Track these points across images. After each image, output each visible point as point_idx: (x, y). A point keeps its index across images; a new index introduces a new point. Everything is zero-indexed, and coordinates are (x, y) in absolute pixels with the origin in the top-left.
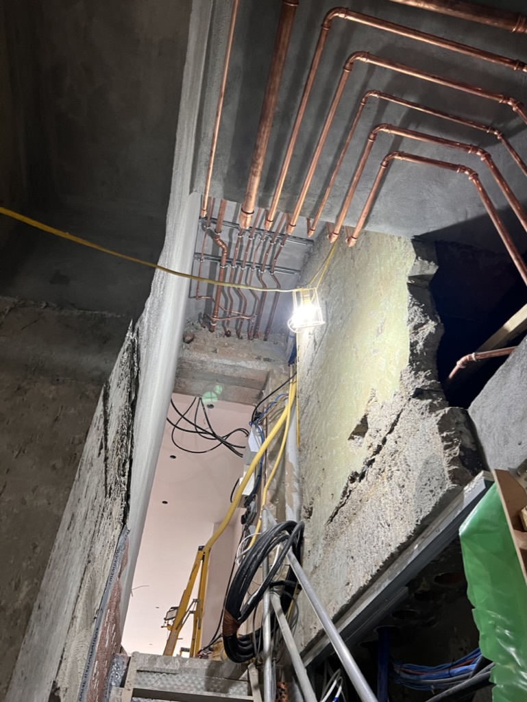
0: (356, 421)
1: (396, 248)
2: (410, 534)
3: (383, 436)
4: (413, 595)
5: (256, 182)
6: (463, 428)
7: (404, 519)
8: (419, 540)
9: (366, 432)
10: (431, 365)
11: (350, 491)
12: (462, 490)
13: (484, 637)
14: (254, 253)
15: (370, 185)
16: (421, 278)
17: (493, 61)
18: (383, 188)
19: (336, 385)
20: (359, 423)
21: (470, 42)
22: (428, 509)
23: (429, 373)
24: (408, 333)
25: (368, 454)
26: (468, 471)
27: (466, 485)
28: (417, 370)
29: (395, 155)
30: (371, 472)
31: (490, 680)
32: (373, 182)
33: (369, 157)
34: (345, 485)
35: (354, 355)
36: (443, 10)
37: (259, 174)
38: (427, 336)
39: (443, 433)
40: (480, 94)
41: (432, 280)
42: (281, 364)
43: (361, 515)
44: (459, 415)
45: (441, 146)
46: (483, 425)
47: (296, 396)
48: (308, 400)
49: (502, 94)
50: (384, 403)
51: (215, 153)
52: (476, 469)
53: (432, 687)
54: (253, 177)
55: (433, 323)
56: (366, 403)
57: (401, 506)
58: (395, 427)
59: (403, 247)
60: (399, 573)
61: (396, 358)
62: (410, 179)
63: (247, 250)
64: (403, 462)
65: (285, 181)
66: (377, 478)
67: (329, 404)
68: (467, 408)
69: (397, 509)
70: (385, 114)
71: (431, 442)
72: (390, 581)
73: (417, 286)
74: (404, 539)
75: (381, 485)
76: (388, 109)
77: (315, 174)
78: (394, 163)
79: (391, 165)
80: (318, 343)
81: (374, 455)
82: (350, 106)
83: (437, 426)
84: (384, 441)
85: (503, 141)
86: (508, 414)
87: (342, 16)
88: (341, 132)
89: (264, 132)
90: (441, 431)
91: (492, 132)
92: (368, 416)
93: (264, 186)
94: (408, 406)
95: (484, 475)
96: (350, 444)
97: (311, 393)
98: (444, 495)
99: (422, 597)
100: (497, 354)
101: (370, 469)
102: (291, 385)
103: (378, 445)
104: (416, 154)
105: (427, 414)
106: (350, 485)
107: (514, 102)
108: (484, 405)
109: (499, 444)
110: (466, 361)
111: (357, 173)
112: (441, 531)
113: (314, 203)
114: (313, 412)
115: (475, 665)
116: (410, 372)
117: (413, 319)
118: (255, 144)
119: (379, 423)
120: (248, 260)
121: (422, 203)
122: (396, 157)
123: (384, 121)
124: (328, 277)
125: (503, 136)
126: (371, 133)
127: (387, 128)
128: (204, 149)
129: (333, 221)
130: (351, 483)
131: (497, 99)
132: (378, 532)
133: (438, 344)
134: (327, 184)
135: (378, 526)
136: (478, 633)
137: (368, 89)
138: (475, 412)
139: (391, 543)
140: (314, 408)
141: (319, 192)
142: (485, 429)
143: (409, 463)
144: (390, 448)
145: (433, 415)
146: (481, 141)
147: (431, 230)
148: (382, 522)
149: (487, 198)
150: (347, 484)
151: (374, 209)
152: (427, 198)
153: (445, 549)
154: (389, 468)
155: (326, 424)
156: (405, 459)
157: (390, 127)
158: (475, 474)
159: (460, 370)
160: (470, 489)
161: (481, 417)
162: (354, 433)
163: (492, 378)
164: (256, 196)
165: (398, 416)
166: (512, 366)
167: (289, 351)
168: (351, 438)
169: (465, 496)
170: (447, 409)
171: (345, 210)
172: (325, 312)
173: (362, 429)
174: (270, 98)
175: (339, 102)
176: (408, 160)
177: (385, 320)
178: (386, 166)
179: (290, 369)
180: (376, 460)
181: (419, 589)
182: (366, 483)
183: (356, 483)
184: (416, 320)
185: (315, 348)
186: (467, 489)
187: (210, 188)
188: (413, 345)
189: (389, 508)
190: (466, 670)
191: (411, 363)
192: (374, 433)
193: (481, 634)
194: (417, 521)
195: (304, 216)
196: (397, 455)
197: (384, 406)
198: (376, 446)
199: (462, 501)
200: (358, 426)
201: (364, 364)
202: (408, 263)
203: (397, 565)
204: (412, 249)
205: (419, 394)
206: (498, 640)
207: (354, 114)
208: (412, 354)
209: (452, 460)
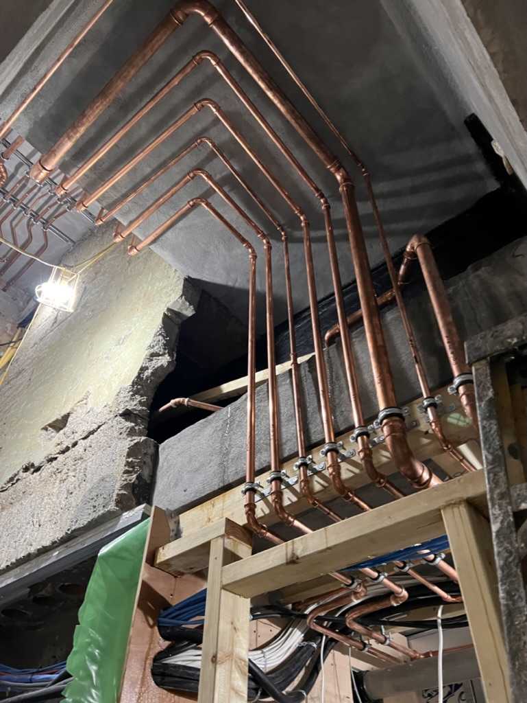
0: (57, 415)
1: (169, 277)
2: (56, 540)
3: (76, 440)
4: (32, 597)
5: (67, 146)
6: (148, 460)
7: (57, 524)
8: (61, 548)
9: (61, 429)
10: (150, 394)
11: (18, 480)
12: (121, 515)
13: (76, 653)
14: (35, 199)
15: (172, 213)
16: (178, 314)
17: (304, 179)
18: (181, 222)
19: (56, 371)
20: (60, 418)
21: (296, 154)
22: (83, 522)
23: (144, 399)
24: (144, 357)
25: (53, 451)
26: (134, 499)
27: (126, 511)
28: (136, 393)
29: (203, 202)
30: (48, 469)
31: (62, 693)
32: (175, 212)
33: (182, 189)
34: (16, 472)
35: (87, 352)
36: (288, 117)
37: (74, 140)
38: (158, 367)
39: (129, 458)
40: (284, 197)
41: (186, 321)
42: (9, 322)
43: (18, 506)
44: (150, 447)
45: (241, 219)
46: (165, 464)
47: (9, 362)
48: (20, 373)
49: (300, 208)
50: (92, 409)
51: (38, 93)
52: (141, 499)
53: (9, 689)
54: (67, 139)
55: (169, 358)
56: (76, 402)
57: (60, 510)
58: (91, 436)
59: (175, 280)
60: (27, 574)
61: (123, 374)
62: (207, 229)
63: (28, 193)
64: (82, 471)
65: (97, 162)
66: (51, 476)
67: (39, 386)
68: (160, 443)
69: (56, 512)
70: (211, 163)
71: (116, 463)
72: (15, 580)
73: (171, 320)
74: (48, 543)
75: (51, 485)
76: (215, 161)
77: (128, 174)
78: (199, 207)
79: (196, 207)
80: (58, 322)
81: (58, 453)
82: (186, 137)
83: (127, 450)
84: (75, 444)
85: (284, 243)
86: (188, 462)
87: (213, 63)
88: (168, 154)
89: (97, 107)
90: (129, 455)
91: (281, 231)
92: (71, 415)
93: (74, 153)
94: (112, 423)
95: (144, 508)
96: (41, 434)
97: (27, 367)
98: (103, 514)
99: (40, 601)
100: (205, 407)
101: (48, 466)
102: (10, 348)
103: (67, 447)
104: (219, 212)
105: (124, 435)
106: (21, 473)
107: (305, 220)
108: (175, 447)
109: (169, 484)
110: (179, 402)
111: (165, 196)
112: (85, 545)
113: (116, 198)
114: (18, 387)
115: (58, 675)
116: (129, 392)
117: (153, 346)
118: (84, 112)
119: (78, 425)
120: (25, 202)
121: (206, 253)
122: (203, 204)
123: (207, 168)
124: (98, 265)
125: (286, 239)
126: (192, 172)
127: (207, 176)
128: (29, 80)
129: (125, 224)
130: (23, 472)
131: (294, 209)
132: (26, 528)
133: (164, 378)
134: (134, 189)
135: (29, 523)
136: (72, 647)
137: (206, 135)
138: (164, 450)
139: (33, 543)
140: (22, 383)
141: (124, 191)
142: (165, 467)
143: (87, 474)
144: (76, 453)
145: (129, 439)
146: (271, 233)
147: (204, 279)
148: (35, 520)
149: (254, 278)
150: (18, 472)
151: (165, 235)
152: (213, 252)
153: (81, 563)
154: (67, 471)
155: (26, 405)
156: (86, 469)
157: (209, 177)
158: (139, 504)
159: (170, 407)
160: (128, 516)
161: (167, 456)
162: (50, 425)
163: (190, 427)
164: (61, 158)
165: (99, 427)
166: (210, 423)
167: (25, 313)
168: (45, 429)
169: (121, 521)
170: (143, 438)
171: (140, 221)
172: (80, 297)
173: (60, 424)
174: (119, 82)
175: (178, 128)
176: (211, 212)
177: (130, 335)
178: (192, 206)
179: (16, 332)
180: (58, 459)
181: (41, 593)
182: (38, 478)
183: (28, 473)
184: (156, 348)
185: (53, 326)
186: (126, 515)
187: (17, 120)
188: (143, 369)
189: (47, 509)
190: (48, 678)
191: (134, 384)
192: (69, 433)
193: (74, 649)
194: (68, 530)
195: (100, 203)
196: (80, 462)
197: (91, 412)
198: (65, 446)
199: (116, 524)
200: (57, 420)
201: (93, 365)
202: (172, 296)
203: (29, 566)
204: (181, 287)
205: (127, 415)
206: (87, 657)
207: (186, 146)
208: (138, 377)
209: (125, 485)
